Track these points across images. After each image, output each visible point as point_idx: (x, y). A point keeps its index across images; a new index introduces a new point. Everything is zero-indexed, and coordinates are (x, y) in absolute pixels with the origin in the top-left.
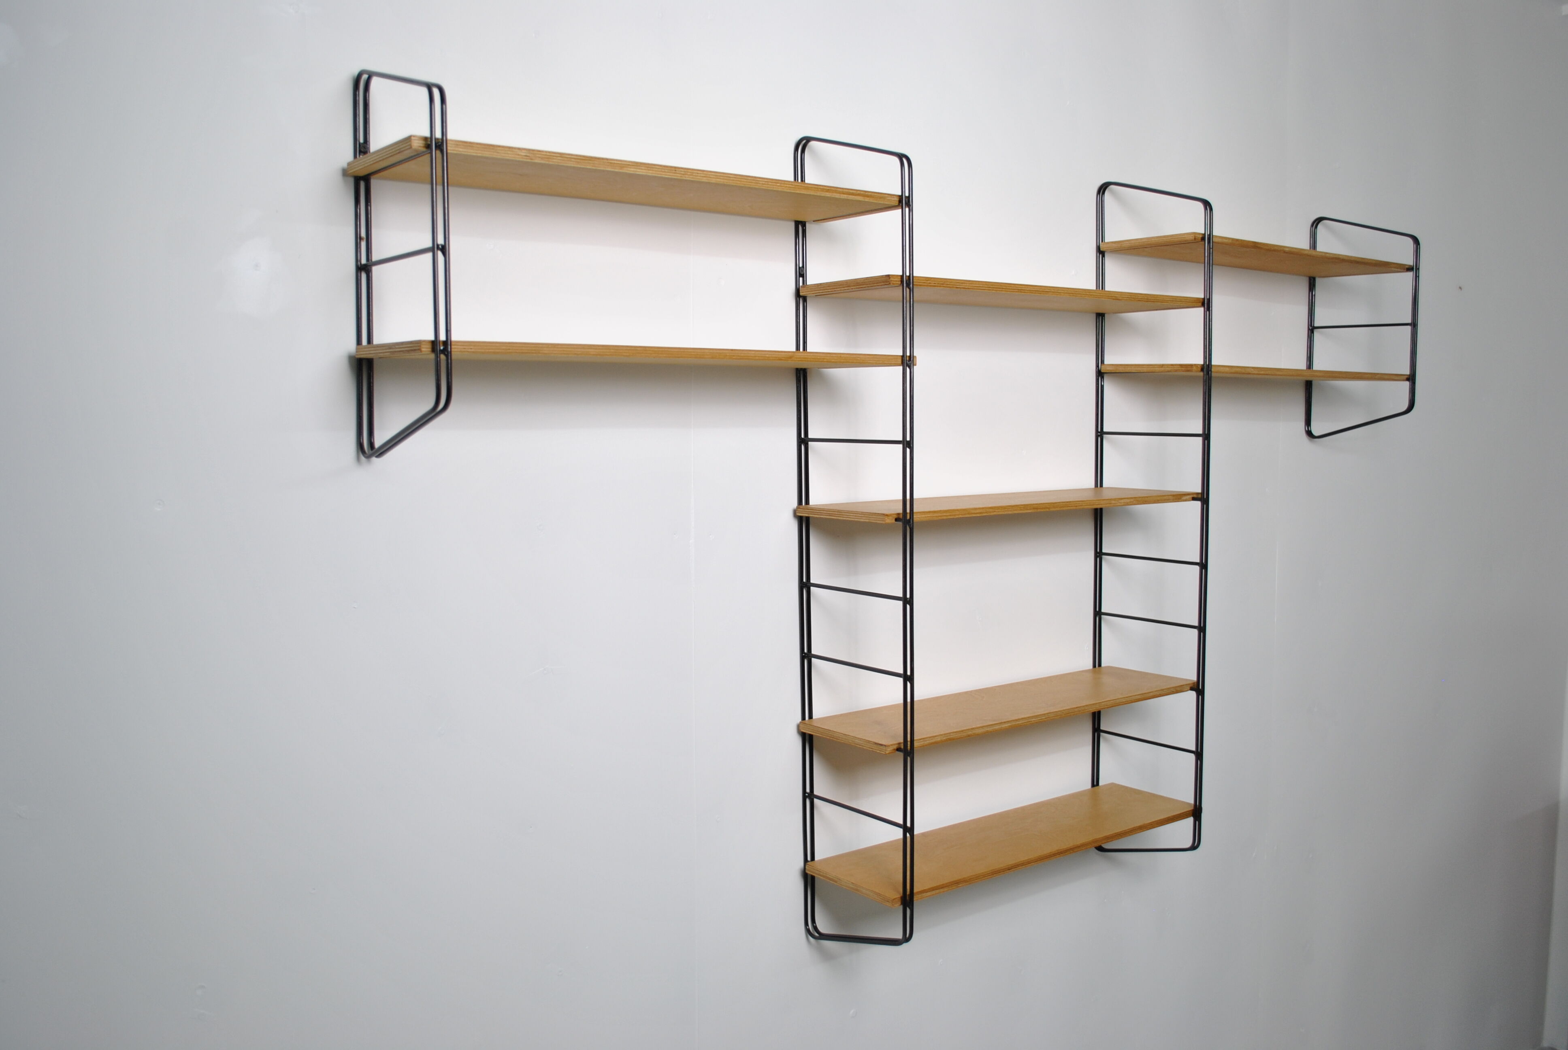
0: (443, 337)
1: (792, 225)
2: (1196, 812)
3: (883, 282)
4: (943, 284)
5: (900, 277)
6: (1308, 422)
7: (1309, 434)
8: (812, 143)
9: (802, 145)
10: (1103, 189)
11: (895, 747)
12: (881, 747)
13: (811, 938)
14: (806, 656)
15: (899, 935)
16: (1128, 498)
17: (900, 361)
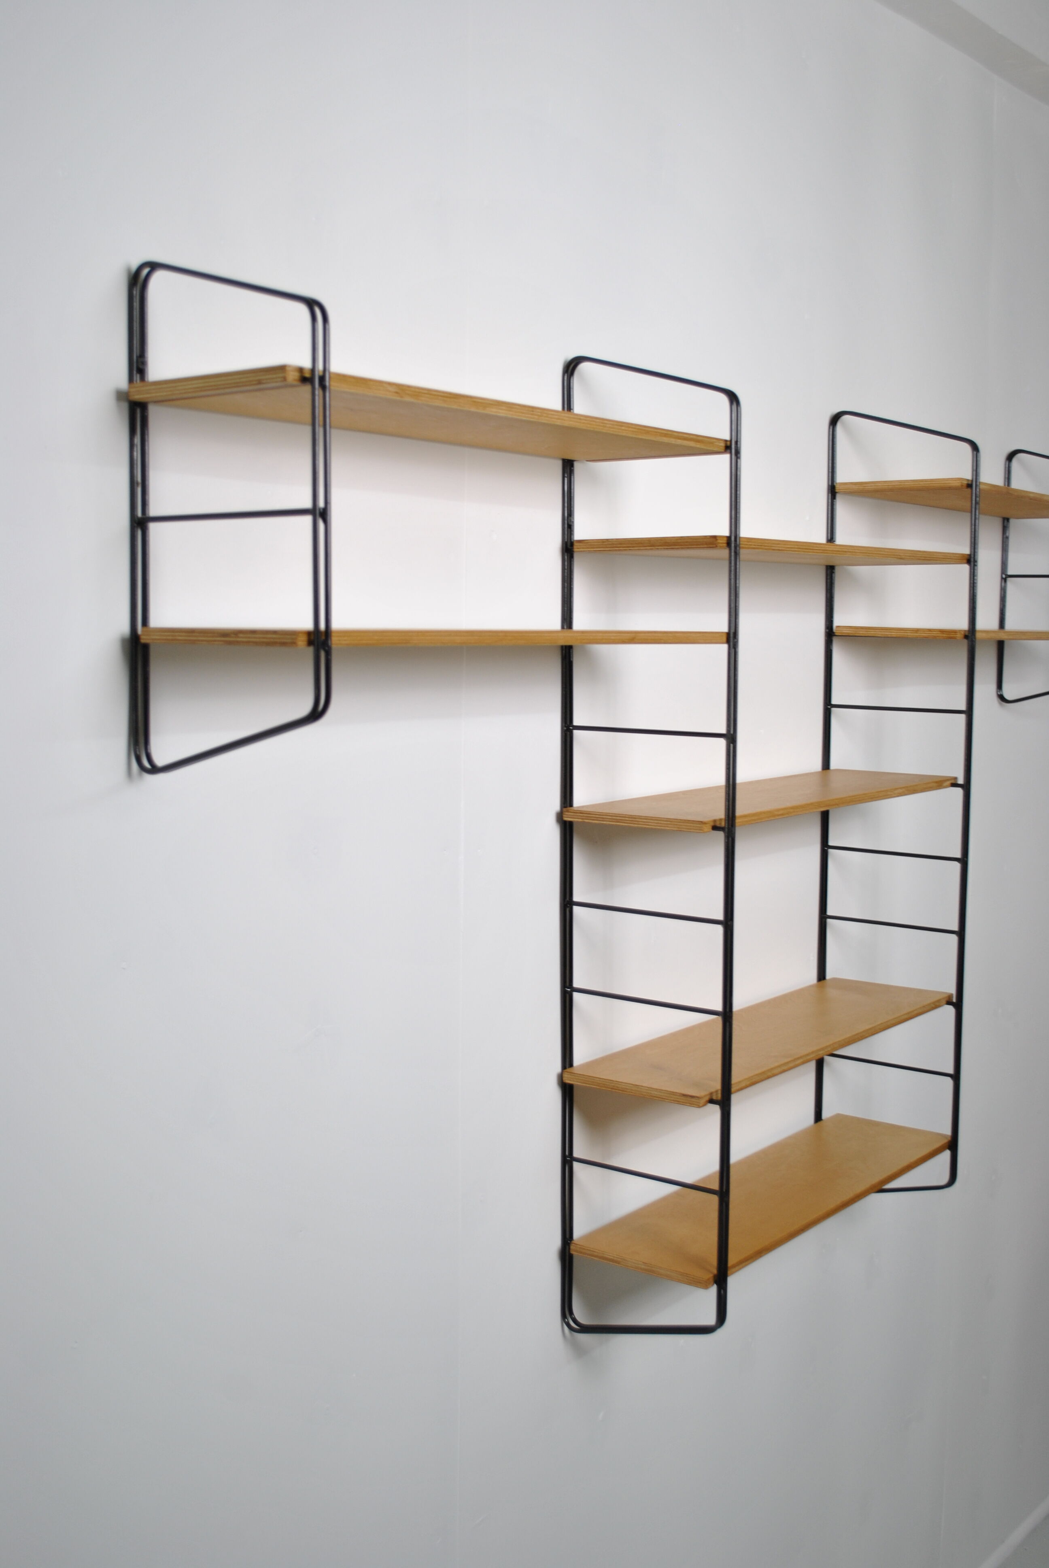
0: (322, 626)
1: (559, 464)
2: (953, 1145)
3: (706, 544)
4: (761, 546)
5: (725, 539)
6: (1000, 686)
7: (1002, 698)
8: (584, 366)
9: (571, 367)
10: (835, 420)
11: (707, 1098)
12: (693, 1100)
13: (566, 1328)
14: (567, 990)
15: (711, 1320)
16: (900, 788)
17: (724, 639)
